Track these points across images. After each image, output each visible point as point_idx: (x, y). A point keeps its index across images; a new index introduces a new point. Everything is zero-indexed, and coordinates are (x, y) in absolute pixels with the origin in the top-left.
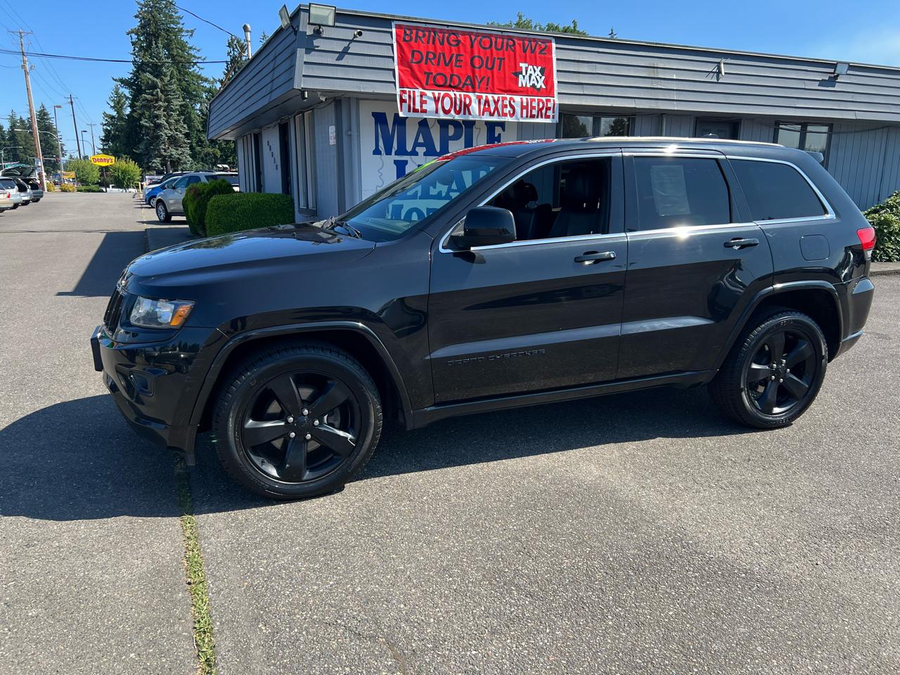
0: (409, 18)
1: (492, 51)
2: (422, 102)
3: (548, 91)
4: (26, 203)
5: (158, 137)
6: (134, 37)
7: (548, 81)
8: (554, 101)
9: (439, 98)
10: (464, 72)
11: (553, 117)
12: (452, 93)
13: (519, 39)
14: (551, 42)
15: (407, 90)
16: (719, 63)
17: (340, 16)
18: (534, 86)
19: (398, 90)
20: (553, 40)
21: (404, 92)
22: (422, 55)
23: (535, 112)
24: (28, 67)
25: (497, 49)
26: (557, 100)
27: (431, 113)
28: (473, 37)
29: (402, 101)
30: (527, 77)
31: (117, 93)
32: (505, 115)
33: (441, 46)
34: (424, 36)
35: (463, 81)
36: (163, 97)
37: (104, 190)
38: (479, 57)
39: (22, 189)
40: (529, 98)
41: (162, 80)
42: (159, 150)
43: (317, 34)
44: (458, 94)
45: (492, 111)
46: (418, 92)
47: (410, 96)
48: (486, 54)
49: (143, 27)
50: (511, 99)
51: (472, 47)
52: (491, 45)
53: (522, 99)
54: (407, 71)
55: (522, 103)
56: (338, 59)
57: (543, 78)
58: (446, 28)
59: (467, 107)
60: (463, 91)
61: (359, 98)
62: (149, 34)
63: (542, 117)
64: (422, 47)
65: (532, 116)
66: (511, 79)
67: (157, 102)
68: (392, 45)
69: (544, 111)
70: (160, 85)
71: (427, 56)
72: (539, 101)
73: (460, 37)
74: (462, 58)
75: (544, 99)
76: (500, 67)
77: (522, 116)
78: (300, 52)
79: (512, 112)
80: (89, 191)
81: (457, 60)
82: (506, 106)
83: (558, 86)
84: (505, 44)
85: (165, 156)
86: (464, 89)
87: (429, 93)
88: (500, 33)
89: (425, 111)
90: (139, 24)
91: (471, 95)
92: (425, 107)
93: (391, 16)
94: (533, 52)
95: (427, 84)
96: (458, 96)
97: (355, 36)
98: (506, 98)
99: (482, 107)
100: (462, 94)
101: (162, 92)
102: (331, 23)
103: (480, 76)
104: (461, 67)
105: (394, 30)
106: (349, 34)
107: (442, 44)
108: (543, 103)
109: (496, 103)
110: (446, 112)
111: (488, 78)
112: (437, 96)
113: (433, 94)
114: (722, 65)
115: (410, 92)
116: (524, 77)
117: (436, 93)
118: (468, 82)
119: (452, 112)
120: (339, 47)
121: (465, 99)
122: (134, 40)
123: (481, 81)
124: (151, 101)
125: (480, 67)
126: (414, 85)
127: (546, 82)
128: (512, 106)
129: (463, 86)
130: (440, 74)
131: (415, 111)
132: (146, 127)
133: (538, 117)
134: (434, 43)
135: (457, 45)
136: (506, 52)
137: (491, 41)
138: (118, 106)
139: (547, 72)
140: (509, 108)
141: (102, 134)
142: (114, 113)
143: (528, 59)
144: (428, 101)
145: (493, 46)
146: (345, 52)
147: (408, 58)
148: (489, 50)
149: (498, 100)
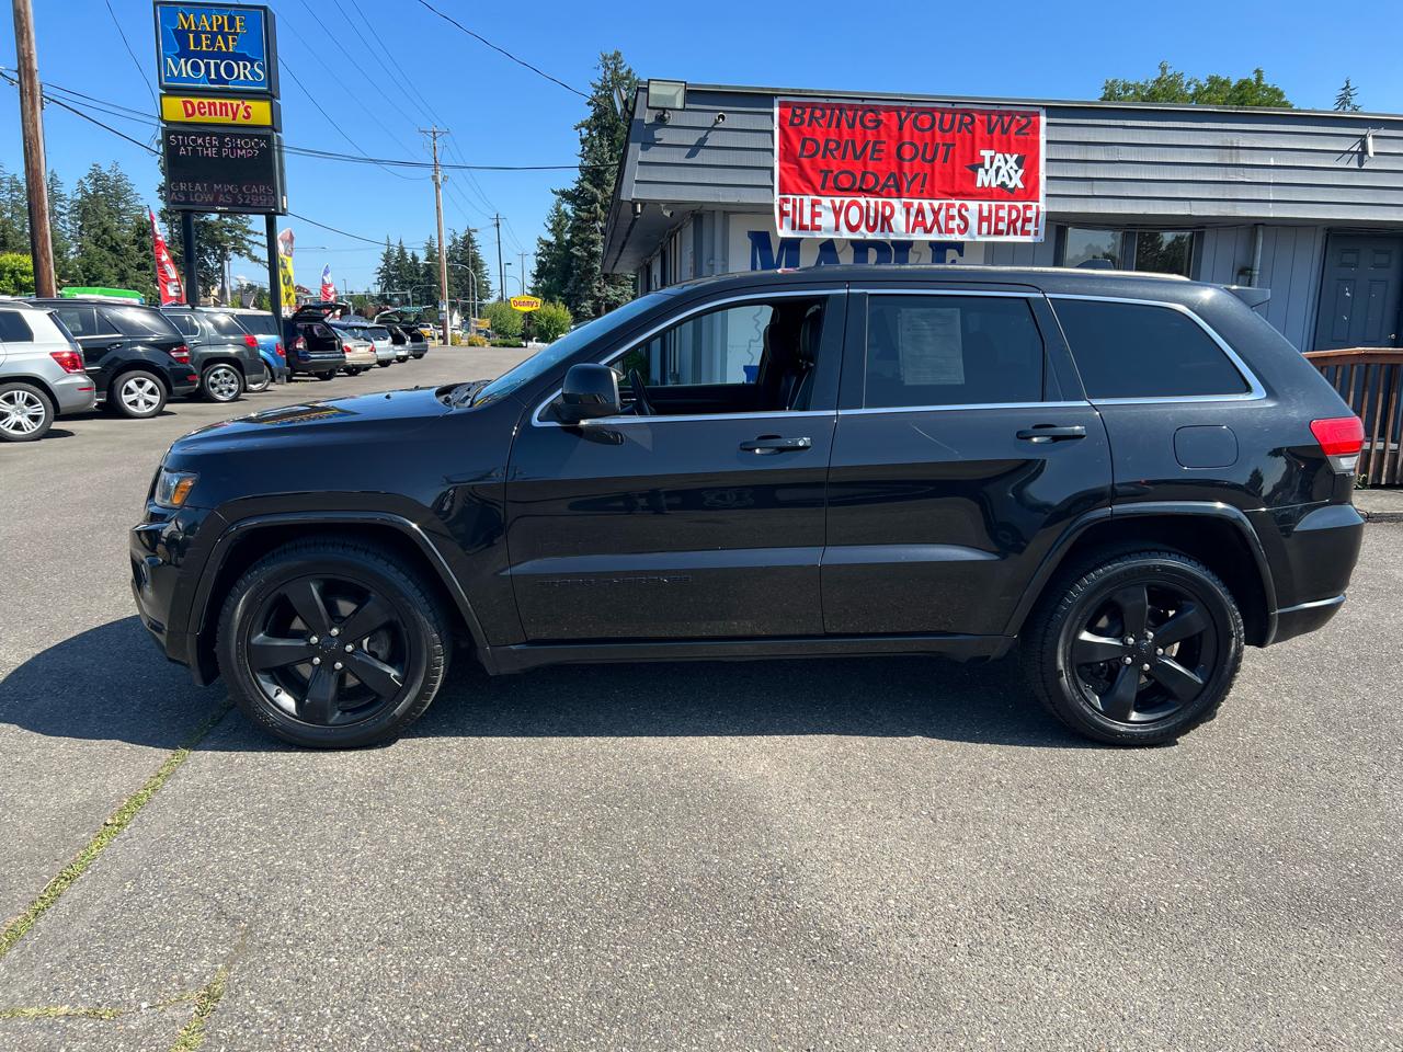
0: (800, 91)
1: (933, 133)
2: (814, 215)
3: (1030, 192)
4: (402, 360)
5: (592, 271)
6: (585, 131)
7: (1030, 178)
8: (1038, 207)
9: (841, 207)
10: (884, 168)
11: (1036, 233)
12: (862, 201)
13: (982, 112)
14: (1038, 114)
15: (791, 197)
16: (1365, 136)
17: (693, 95)
18: (1003, 185)
19: (777, 197)
20: (1043, 112)
21: (786, 201)
22: (818, 148)
23: (1002, 226)
24: (440, 180)
25: (942, 130)
26: (1042, 206)
27: (827, 231)
28: (904, 115)
29: (783, 214)
30: (992, 172)
31: (558, 210)
32: (951, 231)
33: (850, 131)
34: (823, 116)
35: (882, 182)
36: (603, 214)
37: (524, 344)
38: (912, 143)
39: (398, 340)
40: (993, 204)
41: (604, 191)
42: (591, 289)
43: (661, 121)
44: (872, 201)
45: (929, 226)
46: (807, 200)
47: (794, 206)
48: (923, 138)
49: (597, 117)
50: (962, 206)
51: (900, 129)
52: (932, 126)
53: (980, 206)
54: (793, 169)
55: (981, 212)
56: (688, 156)
57: (1021, 172)
58: (859, 102)
59: (886, 220)
60: (882, 197)
61: (728, 212)
62: (604, 128)
63: (1015, 233)
64: (818, 133)
65: (998, 232)
66: (963, 175)
67: (594, 222)
68: (772, 132)
69: (1019, 224)
70: (600, 197)
71: (826, 145)
72: (1011, 208)
73: (883, 116)
74: (883, 146)
75: (1020, 205)
76: (946, 158)
77: (980, 233)
78: (634, 148)
79: (962, 227)
80: (505, 345)
81: (874, 150)
82: (952, 218)
83: (1047, 184)
84: (957, 123)
85: (599, 298)
86: (883, 193)
87: (826, 201)
88: (950, 106)
89: (819, 228)
90: (592, 114)
91: (894, 201)
92: (818, 221)
93: (772, 89)
94: (1005, 131)
95: (823, 188)
96: (872, 205)
97: (716, 122)
98: (953, 206)
99: (912, 219)
100: (880, 200)
101: (602, 207)
102: (679, 105)
103: (911, 172)
104: (880, 159)
105: (776, 110)
106: (707, 120)
107: (852, 126)
108: (1018, 211)
109: (936, 213)
110: (853, 229)
111: (926, 175)
112: (838, 205)
113: (833, 202)
114: (1370, 141)
115: (794, 200)
116: (987, 171)
117: (837, 201)
118: (891, 183)
119: (863, 228)
120: (691, 138)
121: (884, 208)
122: (583, 137)
123: (912, 180)
124: (587, 221)
125: (912, 160)
126: (802, 190)
127: (1024, 179)
128: (962, 217)
129: (882, 189)
130: (847, 172)
131: (803, 228)
132: (577, 256)
133: (1008, 234)
134: (838, 125)
135: (877, 126)
136: (957, 135)
137: (934, 118)
138: (557, 229)
139: (1028, 163)
140: (958, 221)
141: (534, 268)
142: (552, 239)
143: (996, 143)
144: (824, 213)
145: (937, 126)
146: (700, 145)
147: (795, 150)
148: (928, 134)
149: (940, 209)
